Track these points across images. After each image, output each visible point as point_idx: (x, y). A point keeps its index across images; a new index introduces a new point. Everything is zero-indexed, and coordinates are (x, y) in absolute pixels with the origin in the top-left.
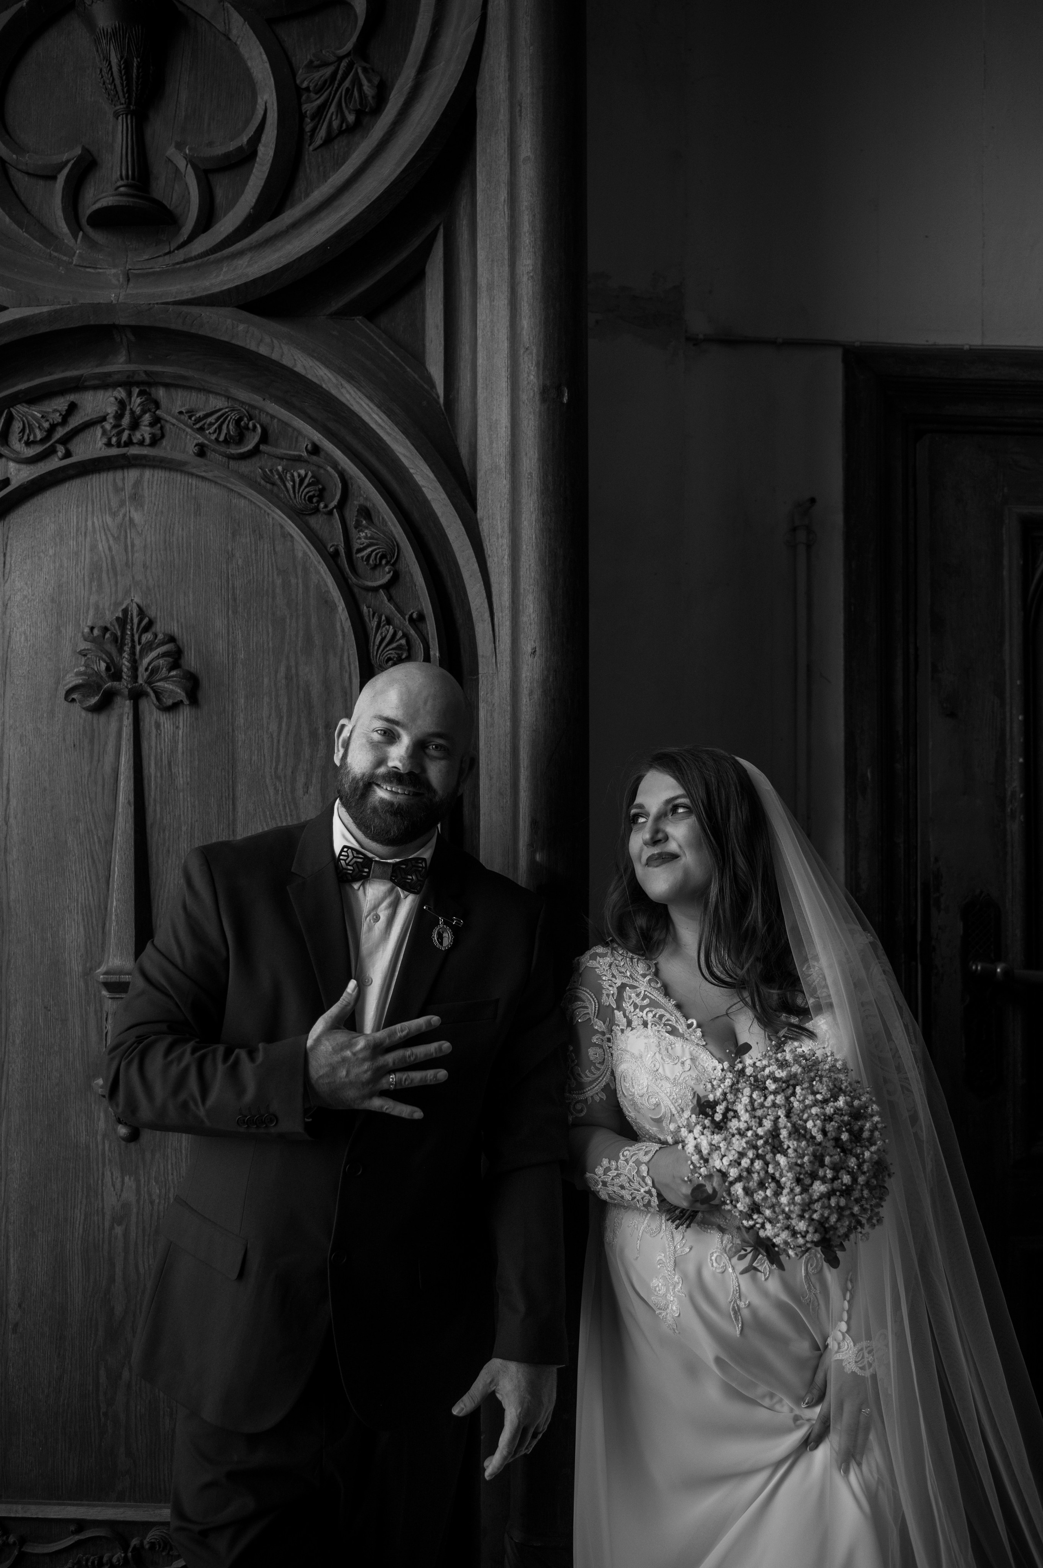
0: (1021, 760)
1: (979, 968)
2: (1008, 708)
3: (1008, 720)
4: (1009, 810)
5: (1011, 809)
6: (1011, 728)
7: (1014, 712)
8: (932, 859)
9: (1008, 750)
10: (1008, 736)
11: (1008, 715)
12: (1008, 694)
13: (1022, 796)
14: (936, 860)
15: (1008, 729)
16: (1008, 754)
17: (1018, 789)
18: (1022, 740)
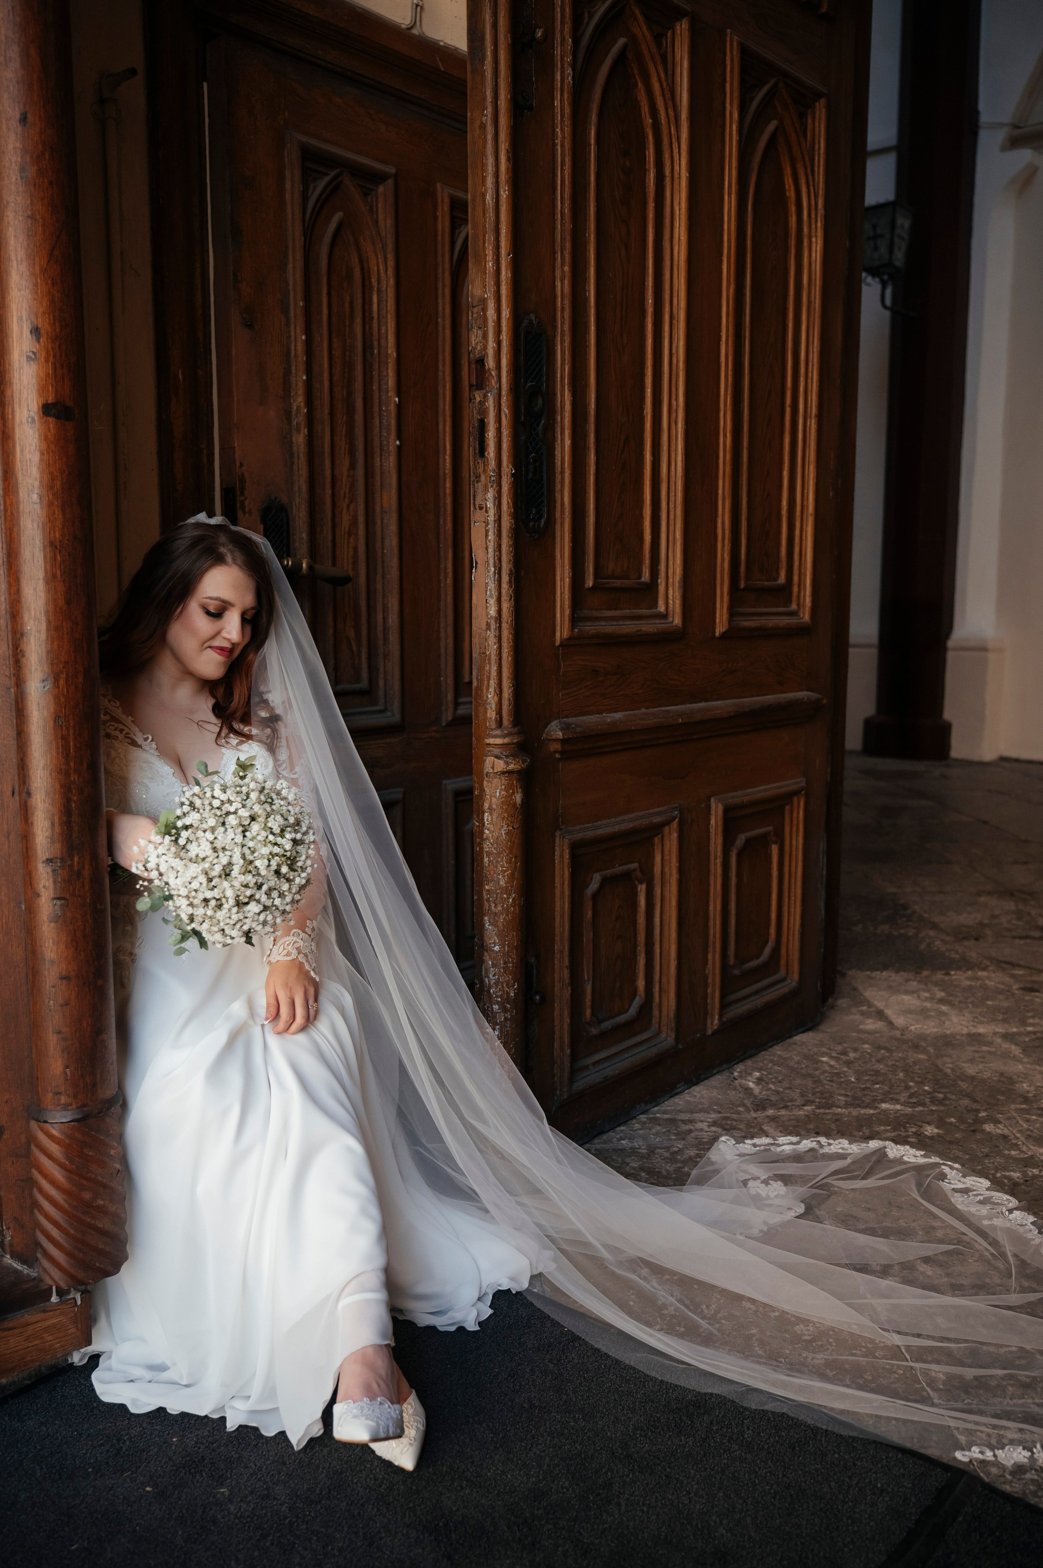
0: (304, 378)
1: (290, 563)
2: (292, 327)
3: (293, 338)
4: (295, 423)
5: (297, 423)
6: (295, 346)
7: (298, 331)
8: (238, 464)
9: (293, 368)
10: (293, 353)
11: (293, 333)
12: (292, 314)
13: (305, 411)
14: (241, 465)
15: (293, 347)
16: (294, 371)
17: (302, 404)
18: (305, 359)
